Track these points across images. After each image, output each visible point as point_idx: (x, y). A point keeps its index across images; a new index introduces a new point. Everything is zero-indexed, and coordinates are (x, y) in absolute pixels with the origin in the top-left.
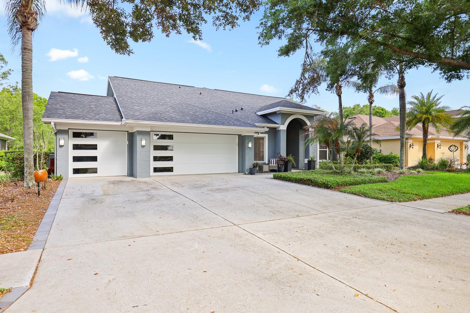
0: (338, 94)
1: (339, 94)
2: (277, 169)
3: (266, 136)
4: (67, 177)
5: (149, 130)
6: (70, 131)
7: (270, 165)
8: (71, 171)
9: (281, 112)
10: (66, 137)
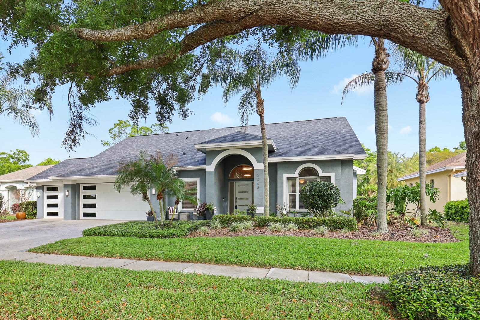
3: (197, 180)
4: (43, 217)
5: (70, 183)
6: (45, 186)
7: (194, 214)
8: (45, 214)
9: (207, 150)
10: (41, 191)
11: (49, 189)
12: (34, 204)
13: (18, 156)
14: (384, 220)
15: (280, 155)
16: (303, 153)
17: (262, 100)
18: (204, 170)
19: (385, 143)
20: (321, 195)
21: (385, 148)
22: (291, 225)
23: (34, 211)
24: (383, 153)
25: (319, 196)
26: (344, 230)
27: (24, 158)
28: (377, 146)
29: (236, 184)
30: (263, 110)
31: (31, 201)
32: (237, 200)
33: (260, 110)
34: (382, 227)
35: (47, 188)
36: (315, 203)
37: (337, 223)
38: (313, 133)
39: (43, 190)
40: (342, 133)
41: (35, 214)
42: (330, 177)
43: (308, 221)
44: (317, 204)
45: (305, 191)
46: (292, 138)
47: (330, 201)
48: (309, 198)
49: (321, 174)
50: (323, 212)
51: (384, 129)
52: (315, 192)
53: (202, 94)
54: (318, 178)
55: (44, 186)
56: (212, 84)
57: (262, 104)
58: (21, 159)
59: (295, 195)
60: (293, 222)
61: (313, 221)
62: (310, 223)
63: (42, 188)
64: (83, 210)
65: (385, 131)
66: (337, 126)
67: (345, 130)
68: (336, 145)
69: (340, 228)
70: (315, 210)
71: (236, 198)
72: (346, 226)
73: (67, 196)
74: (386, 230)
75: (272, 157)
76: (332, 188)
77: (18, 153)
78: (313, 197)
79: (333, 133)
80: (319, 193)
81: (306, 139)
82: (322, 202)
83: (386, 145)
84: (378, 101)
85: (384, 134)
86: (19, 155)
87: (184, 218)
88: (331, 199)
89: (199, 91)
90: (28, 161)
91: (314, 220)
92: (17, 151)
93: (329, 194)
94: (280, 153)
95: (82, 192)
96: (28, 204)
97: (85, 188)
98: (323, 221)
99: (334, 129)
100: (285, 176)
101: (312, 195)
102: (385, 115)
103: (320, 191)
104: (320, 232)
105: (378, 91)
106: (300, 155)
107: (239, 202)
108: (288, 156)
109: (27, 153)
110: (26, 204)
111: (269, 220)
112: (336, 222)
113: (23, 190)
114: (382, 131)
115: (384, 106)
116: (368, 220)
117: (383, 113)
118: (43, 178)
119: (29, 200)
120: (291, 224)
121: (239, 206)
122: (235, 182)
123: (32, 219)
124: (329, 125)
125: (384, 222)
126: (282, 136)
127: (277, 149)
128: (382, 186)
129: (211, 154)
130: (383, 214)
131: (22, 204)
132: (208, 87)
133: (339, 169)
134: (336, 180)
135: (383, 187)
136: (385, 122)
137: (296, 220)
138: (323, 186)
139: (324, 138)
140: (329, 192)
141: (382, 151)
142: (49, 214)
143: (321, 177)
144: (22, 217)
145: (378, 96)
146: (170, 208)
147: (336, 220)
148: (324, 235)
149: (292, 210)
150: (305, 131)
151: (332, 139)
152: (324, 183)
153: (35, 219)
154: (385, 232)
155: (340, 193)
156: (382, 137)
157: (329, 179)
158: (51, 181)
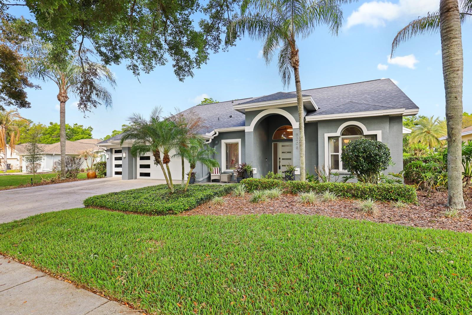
3: (239, 141)
4: (111, 176)
5: (127, 146)
6: (113, 149)
7: (234, 175)
8: (114, 173)
9: (246, 110)
10: (109, 153)
11: (117, 152)
12: (105, 165)
14: (459, 190)
15: (321, 114)
16: (346, 111)
17: (296, 50)
18: (243, 132)
19: (459, 83)
20: (367, 156)
21: (460, 90)
22: (327, 194)
23: (105, 171)
24: (456, 97)
25: (363, 157)
26: (399, 203)
28: (446, 88)
29: (280, 144)
30: (297, 61)
32: (281, 160)
33: (294, 61)
34: (457, 201)
35: (115, 150)
36: (359, 165)
37: (389, 193)
38: (357, 93)
39: (112, 152)
40: (388, 91)
41: (105, 174)
42: (376, 135)
43: (349, 189)
44: (362, 166)
45: (347, 151)
46: (335, 99)
47: (378, 163)
48: (352, 159)
49: (366, 132)
50: (369, 176)
51: (456, 64)
52: (359, 152)
53: (229, 46)
54: (362, 136)
55: (112, 148)
56: (238, 33)
57: (296, 54)
59: (338, 155)
60: (331, 191)
61: (357, 189)
62: (353, 192)
63: (111, 150)
64: (140, 170)
65: (459, 67)
66: (381, 86)
67: (390, 88)
68: (382, 102)
69: (393, 200)
70: (359, 173)
71: (280, 158)
72: (402, 197)
73: (125, 158)
74: (462, 205)
75: (312, 115)
76: (380, 147)
78: (357, 158)
79: (377, 91)
80: (363, 153)
81: (350, 99)
82: (368, 165)
83: (461, 86)
84: (447, 26)
85: (458, 70)
87: (225, 178)
88: (380, 161)
89: (226, 42)
91: (358, 187)
93: (376, 155)
94: (321, 112)
95: (139, 154)
98: (370, 189)
99: (378, 89)
100: (327, 135)
101: (355, 156)
102: (459, 44)
103: (365, 151)
104: (367, 209)
105: (446, 14)
106: (341, 113)
107: (282, 162)
108: (329, 114)
111: (303, 185)
112: (388, 190)
114: (455, 67)
115: (457, 32)
116: (425, 184)
117: (455, 41)
120: (327, 192)
121: (283, 166)
122: (278, 143)
123: (101, 178)
124: (373, 86)
125: (459, 194)
126: (326, 97)
127: (319, 108)
128: (455, 144)
129: (250, 114)
130: (457, 182)
132: (236, 38)
133: (387, 126)
134: (383, 138)
135: (457, 145)
136: (459, 53)
137: (336, 187)
138: (369, 144)
139: (369, 97)
140: (376, 152)
141: (454, 95)
142: (116, 173)
143: (367, 136)
144: (91, 176)
145: (447, 20)
147: (388, 188)
148: (372, 212)
149: (334, 171)
150: (349, 92)
151: (377, 97)
152: (370, 142)
153: (105, 177)
154: (462, 208)
155: (391, 153)
156: (455, 75)
157: (375, 138)
158: (111, 144)
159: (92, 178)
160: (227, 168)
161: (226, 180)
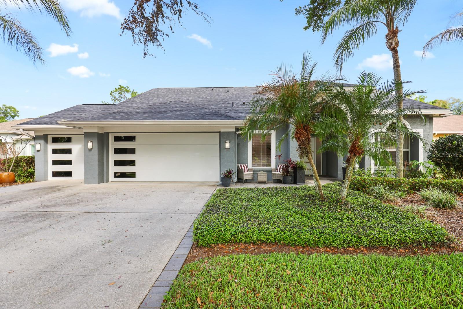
0: (390, 47)
1: (392, 47)
2: (281, 179)
3: (273, 132)
4: (45, 178)
5: (96, 131)
6: (49, 136)
7: (273, 173)
8: (50, 174)
10: (42, 142)
11: (55, 140)
12: (30, 161)
13: (5, 112)
23: (30, 170)
27: (13, 114)
31: (24, 157)
35: (53, 138)
39: (46, 141)
41: (32, 175)
42: (419, 133)
55: (47, 135)
58: (8, 115)
63: (45, 138)
64: (113, 169)
73: (90, 150)
77: (5, 108)
86: (6, 110)
90: (18, 117)
92: (4, 106)
95: (113, 145)
96: (18, 161)
97: (117, 139)
100: (374, 131)
109: (16, 109)
110: (16, 160)
113: (10, 143)
118: (46, 123)
119: (21, 155)
123: (27, 182)
131: (9, 161)
133: (427, 126)
134: (424, 136)
142: (56, 174)
144: (7, 180)
146: (241, 165)
153: (33, 181)
158: (64, 127)
159: (10, 183)
160: (253, 165)
161: (265, 180)
